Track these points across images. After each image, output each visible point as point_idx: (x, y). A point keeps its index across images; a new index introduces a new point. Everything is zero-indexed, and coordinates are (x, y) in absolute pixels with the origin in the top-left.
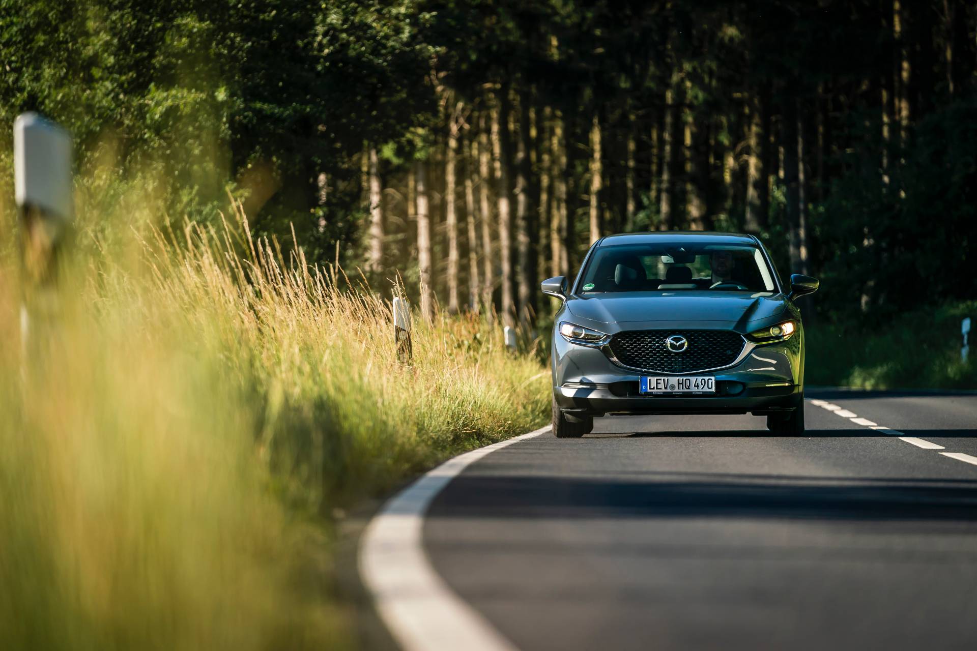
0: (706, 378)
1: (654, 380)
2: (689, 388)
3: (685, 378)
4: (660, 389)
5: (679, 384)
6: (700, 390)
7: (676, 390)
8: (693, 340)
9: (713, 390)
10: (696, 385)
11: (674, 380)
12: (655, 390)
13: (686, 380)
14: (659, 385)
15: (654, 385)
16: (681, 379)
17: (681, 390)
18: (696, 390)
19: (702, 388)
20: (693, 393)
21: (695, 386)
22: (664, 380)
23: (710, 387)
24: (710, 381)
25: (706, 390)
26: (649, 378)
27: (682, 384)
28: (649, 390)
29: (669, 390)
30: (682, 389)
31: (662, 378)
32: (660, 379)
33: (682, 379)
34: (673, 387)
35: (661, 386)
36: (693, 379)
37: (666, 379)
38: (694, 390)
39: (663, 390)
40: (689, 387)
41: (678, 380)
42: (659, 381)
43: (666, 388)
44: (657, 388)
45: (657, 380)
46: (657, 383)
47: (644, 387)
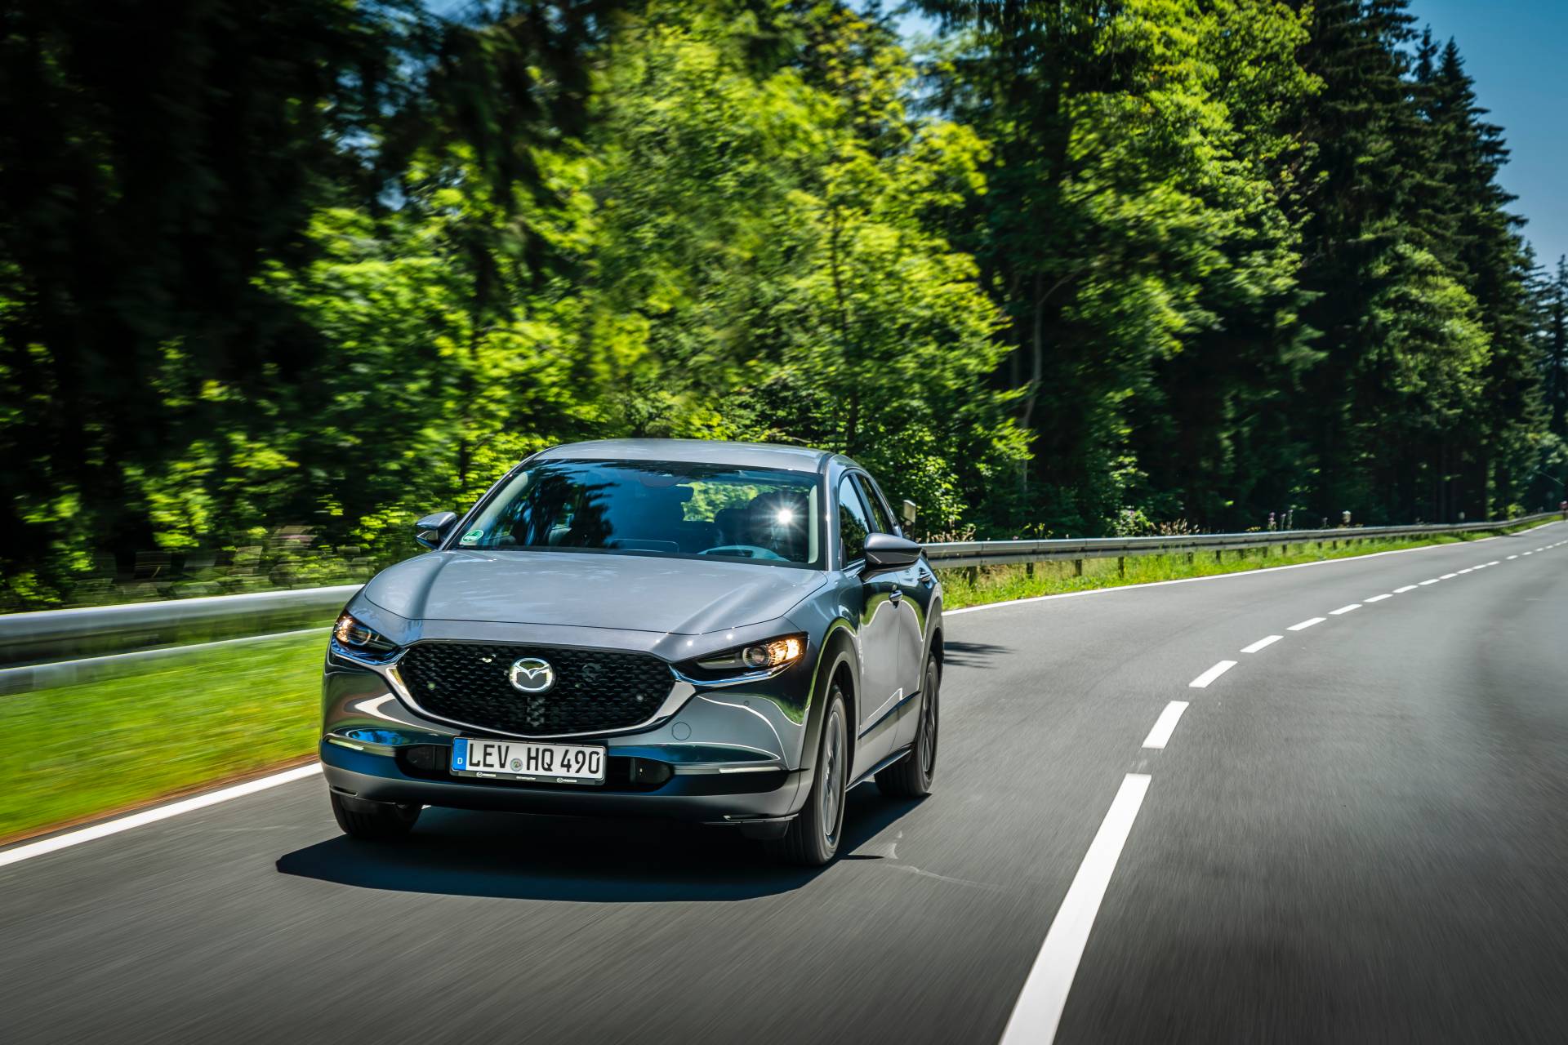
0: (588, 750)
1: (478, 745)
2: (549, 769)
3: (542, 747)
4: (492, 766)
5: (529, 758)
6: (572, 773)
7: (524, 771)
8: (565, 668)
9: (600, 775)
10: (566, 763)
11: (518, 752)
12: (481, 768)
13: (544, 751)
14: (488, 757)
15: (478, 756)
16: (533, 747)
17: (532, 771)
18: (563, 772)
19: (578, 771)
20: (558, 780)
21: (563, 766)
22: (499, 747)
23: (594, 768)
24: (595, 757)
25: (585, 773)
26: (470, 742)
27: (536, 758)
28: (469, 768)
29: (508, 769)
30: (537, 769)
31: (496, 744)
32: (493, 746)
33: (537, 750)
34: (517, 764)
35: (493, 759)
36: (559, 750)
37: (504, 745)
38: (558, 771)
39: (497, 768)
40: (549, 765)
41: (529, 750)
42: (489, 750)
43: (502, 766)
44: (485, 765)
45: (486, 746)
46: (486, 754)
47: (460, 761)
